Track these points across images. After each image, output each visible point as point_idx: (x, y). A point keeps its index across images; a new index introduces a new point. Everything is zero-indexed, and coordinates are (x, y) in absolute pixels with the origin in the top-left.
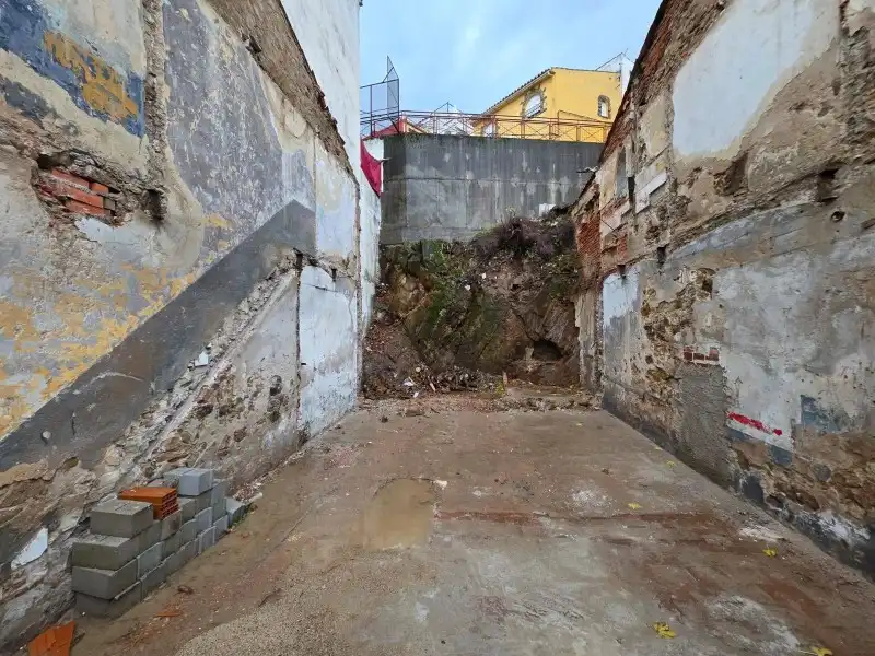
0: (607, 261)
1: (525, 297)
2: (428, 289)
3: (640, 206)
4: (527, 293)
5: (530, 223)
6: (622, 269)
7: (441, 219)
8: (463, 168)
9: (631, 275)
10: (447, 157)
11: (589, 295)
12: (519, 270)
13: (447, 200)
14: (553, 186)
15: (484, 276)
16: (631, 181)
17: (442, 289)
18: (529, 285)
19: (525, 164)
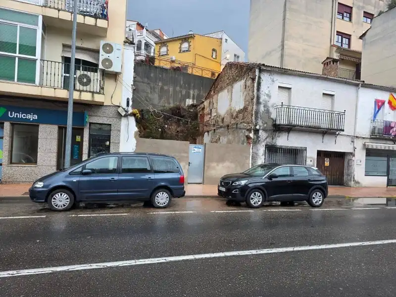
1: (181, 136)
3: (212, 118)
4: (181, 134)
6: (208, 132)
7: (148, 100)
8: (158, 81)
10: (152, 75)
11: (200, 138)
12: (179, 126)
13: (151, 92)
14: (192, 92)
15: (166, 126)
16: (211, 110)
17: (151, 130)
18: (182, 131)
19: (182, 83)
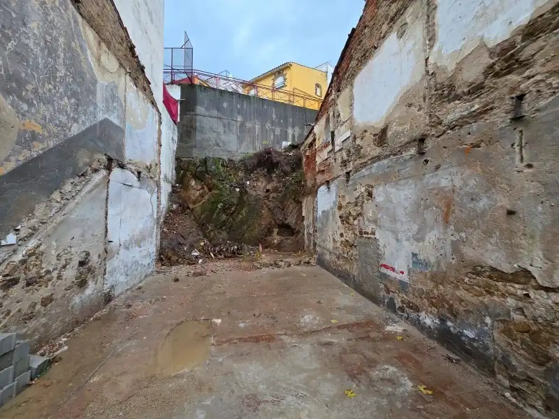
0: (320, 178)
1: (273, 197)
2: (210, 190)
3: (337, 148)
4: (274, 195)
5: (277, 152)
6: (328, 182)
7: (221, 145)
8: (236, 113)
9: (333, 186)
10: (225, 105)
11: (310, 198)
12: (270, 180)
13: (225, 132)
14: (290, 131)
15: (248, 183)
16: (333, 133)
17: (221, 190)
18: (276, 190)
19: (274, 116)
